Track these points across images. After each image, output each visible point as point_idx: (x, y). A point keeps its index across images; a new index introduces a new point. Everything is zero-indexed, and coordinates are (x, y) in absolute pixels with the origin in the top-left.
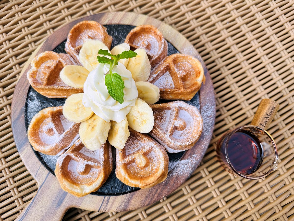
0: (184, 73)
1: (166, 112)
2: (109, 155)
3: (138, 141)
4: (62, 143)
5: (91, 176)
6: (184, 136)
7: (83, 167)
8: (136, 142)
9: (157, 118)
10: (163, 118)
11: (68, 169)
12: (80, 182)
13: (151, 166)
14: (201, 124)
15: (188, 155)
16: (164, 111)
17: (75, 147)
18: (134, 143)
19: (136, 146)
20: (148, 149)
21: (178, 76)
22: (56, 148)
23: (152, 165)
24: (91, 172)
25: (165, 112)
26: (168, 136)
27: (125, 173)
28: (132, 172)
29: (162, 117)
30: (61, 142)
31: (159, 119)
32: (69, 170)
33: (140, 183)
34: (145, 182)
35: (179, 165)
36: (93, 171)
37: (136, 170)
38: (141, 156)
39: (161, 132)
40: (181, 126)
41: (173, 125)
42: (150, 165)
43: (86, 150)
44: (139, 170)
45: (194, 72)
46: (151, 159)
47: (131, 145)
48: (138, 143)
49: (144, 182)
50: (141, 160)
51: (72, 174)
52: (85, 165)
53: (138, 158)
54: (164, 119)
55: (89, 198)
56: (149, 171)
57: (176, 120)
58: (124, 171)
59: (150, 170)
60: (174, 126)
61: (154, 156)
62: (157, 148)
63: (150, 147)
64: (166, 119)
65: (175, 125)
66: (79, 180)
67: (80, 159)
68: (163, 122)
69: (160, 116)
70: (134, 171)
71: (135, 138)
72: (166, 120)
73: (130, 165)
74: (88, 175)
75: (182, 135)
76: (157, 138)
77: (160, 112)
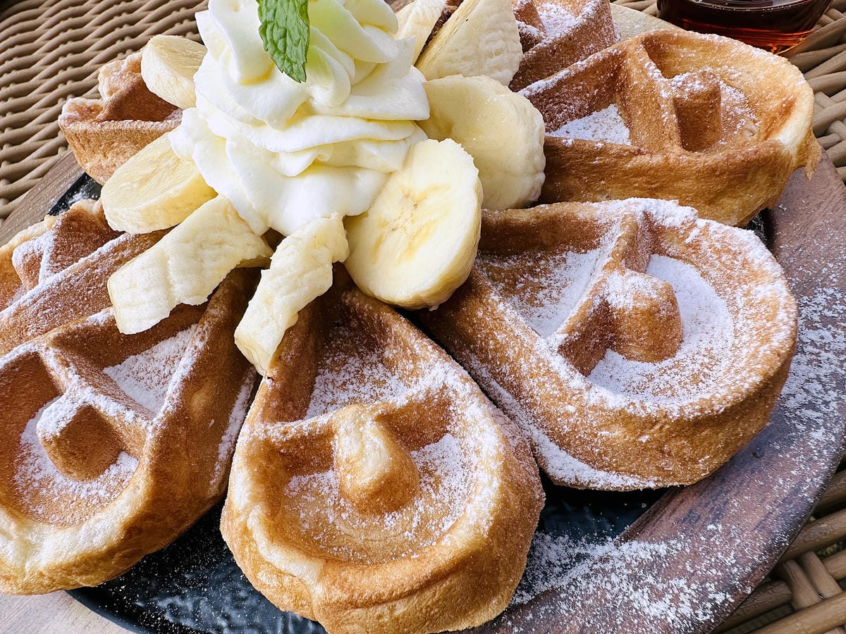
0: (697, 82)
1: (569, 261)
2: (228, 419)
3: (389, 374)
4: (47, 311)
5: (101, 493)
6: (663, 391)
7: (62, 414)
8: (377, 377)
9: (515, 280)
10: (549, 285)
11: (23, 436)
12: (40, 511)
13: (421, 509)
14: (782, 315)
15: (677, 515)
16: (557, 257)
17: (80, 325)
18: (361, 379)
19: (367, 396)
20: (421, 397)
21: (662, 92)
22: (15, 325)
23: (432, 509)
24: (114, 470)
25: (564, 260)
26: (556, 345)
27: (255, 499)
28: (302, 515)
29: (543, 280)
30: (41, 301)
31: (524, 289)
32: (23, 442)
33: (318, 581)
34: (350, 579)
35: (608, 567)
36: (123, 468)
37: (330, 511)
38: (369, 423)
39: (516, 321)
40: (643, 305)
41: (595, 292)
42: (420, 504)
43: (134, 370)
44: (344, 516)
45: (755, 122)
46: (431, 474)
47: (344, 383)
48: (384, 382)
49: (346, 580)
50: (363, 446)
51: (30, 460)
52: (77, 405)
53: (347, 433)
54: (554, 294)
55: (70, 621)
56: (400, 539)
57: (616, 272)
58: (249, 486)
59: (407, 533)
60: (598, 302)
61: (453, 462)
62: (474, 406)
63: (436, 386)
64: (563, 291)
65: (609, 299)
66: (43, 500)
67: (70, 376)
68: (545, 302)
69: (534, 274)
70: (319, 518)
71: (374, 359)
72: (562, 300)
73: (305, 480)
74: (95, 485)
75: (651, 385)
76: (494, 383)
77: (541, 259)
